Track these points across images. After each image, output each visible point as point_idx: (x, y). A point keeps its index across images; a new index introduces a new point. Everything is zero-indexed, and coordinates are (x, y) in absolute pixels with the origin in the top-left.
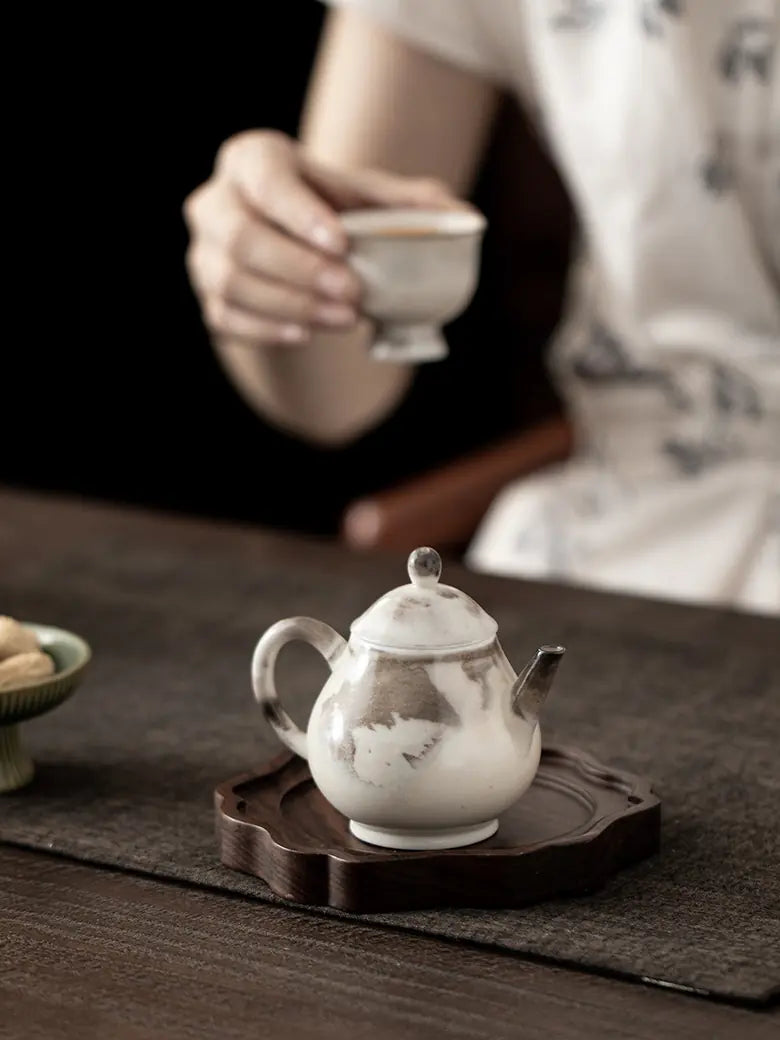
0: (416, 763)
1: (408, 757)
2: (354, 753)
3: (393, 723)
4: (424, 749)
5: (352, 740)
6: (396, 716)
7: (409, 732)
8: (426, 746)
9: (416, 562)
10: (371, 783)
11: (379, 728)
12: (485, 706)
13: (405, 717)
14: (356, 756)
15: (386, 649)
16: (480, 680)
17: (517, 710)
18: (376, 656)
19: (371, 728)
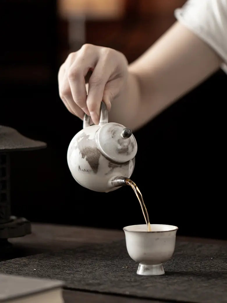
6: (86, 157)
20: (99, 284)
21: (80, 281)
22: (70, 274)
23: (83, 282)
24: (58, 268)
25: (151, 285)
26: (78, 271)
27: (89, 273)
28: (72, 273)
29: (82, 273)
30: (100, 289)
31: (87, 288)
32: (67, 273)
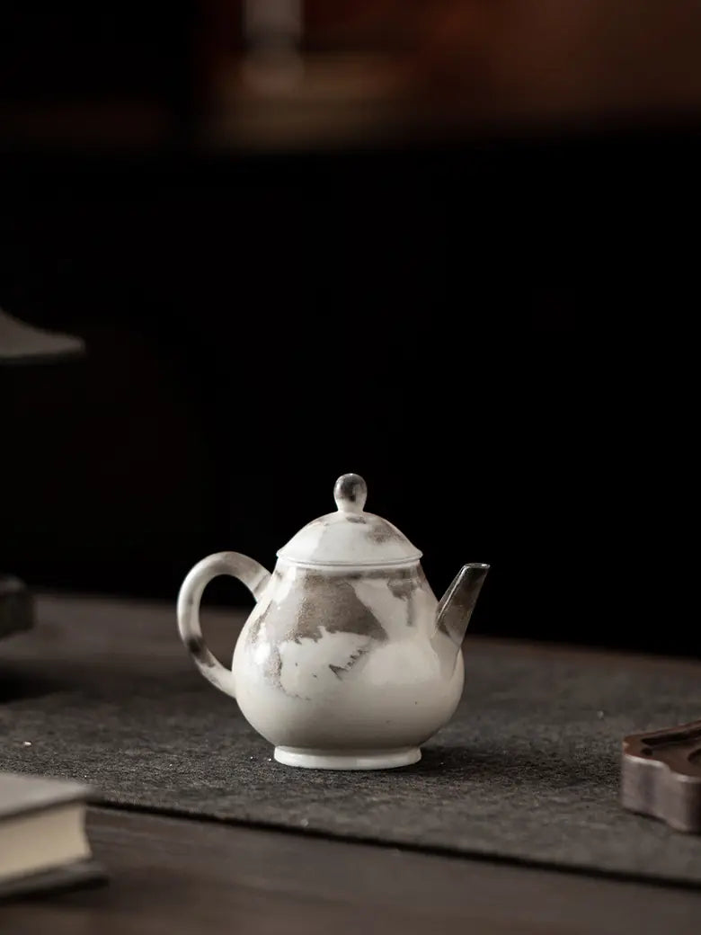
0: (342, 674)
1: (335, 669)
2: (280, 667)
3: (320, 636)
4: (351, 660)
5: (279, 655)
6: (323, 629)
7: (335, 645)
8: (352, 657)
9: (342, 488)
10: (297, 696)
11: (307, 642)
12: (410, 622)
13: (331, 630)
14: (282, 671)
15: (313, 567)
16: (405, 598)
17: (442, 627)
18: (303, 573)
19: (297, 642)
20: (222, 793)
21: (161, 783)
22: (136, 759)
23: (169, 787)
24: (104, 741)
25: (386, 797)
26: (164, 751)
27: (198, 757)
28: (142, 758)
29: (174, 757)
30: (219, 807)
31: (178, 805)
32: (128, 757)
